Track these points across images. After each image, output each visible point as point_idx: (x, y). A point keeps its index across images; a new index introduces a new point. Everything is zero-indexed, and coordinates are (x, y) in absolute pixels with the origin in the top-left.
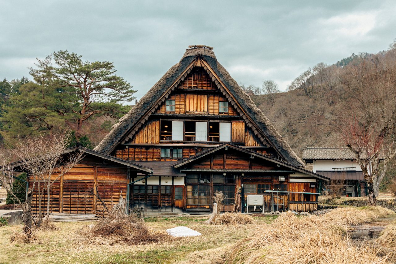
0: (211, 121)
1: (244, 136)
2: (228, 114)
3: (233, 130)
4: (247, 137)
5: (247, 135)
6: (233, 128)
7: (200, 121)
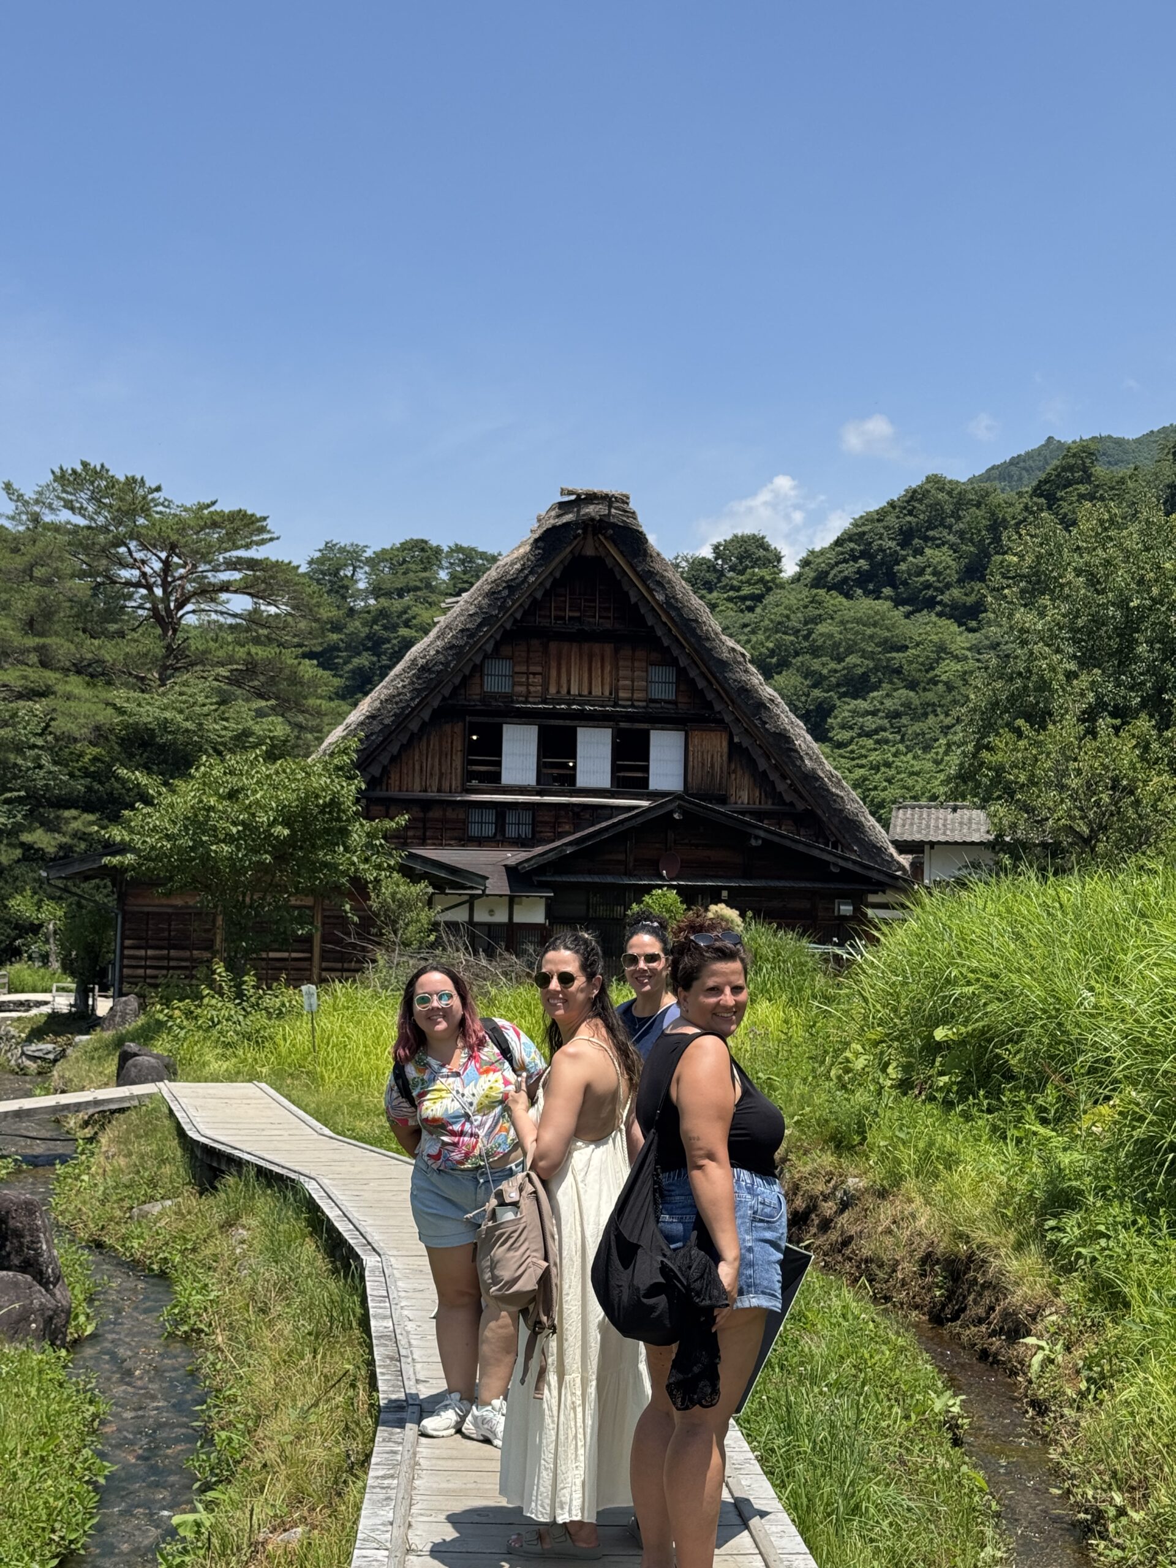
0: (623, 725)
1: (725, 774)
2: (675, 703)
3: (691, 753)
4: (733, 776)
5: (734, 772)
6: (691, 748)
7: (591, 723)
